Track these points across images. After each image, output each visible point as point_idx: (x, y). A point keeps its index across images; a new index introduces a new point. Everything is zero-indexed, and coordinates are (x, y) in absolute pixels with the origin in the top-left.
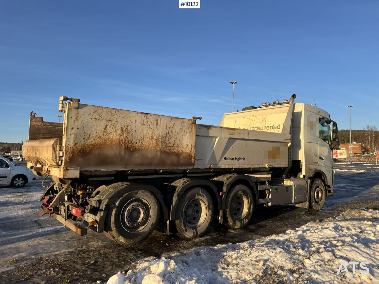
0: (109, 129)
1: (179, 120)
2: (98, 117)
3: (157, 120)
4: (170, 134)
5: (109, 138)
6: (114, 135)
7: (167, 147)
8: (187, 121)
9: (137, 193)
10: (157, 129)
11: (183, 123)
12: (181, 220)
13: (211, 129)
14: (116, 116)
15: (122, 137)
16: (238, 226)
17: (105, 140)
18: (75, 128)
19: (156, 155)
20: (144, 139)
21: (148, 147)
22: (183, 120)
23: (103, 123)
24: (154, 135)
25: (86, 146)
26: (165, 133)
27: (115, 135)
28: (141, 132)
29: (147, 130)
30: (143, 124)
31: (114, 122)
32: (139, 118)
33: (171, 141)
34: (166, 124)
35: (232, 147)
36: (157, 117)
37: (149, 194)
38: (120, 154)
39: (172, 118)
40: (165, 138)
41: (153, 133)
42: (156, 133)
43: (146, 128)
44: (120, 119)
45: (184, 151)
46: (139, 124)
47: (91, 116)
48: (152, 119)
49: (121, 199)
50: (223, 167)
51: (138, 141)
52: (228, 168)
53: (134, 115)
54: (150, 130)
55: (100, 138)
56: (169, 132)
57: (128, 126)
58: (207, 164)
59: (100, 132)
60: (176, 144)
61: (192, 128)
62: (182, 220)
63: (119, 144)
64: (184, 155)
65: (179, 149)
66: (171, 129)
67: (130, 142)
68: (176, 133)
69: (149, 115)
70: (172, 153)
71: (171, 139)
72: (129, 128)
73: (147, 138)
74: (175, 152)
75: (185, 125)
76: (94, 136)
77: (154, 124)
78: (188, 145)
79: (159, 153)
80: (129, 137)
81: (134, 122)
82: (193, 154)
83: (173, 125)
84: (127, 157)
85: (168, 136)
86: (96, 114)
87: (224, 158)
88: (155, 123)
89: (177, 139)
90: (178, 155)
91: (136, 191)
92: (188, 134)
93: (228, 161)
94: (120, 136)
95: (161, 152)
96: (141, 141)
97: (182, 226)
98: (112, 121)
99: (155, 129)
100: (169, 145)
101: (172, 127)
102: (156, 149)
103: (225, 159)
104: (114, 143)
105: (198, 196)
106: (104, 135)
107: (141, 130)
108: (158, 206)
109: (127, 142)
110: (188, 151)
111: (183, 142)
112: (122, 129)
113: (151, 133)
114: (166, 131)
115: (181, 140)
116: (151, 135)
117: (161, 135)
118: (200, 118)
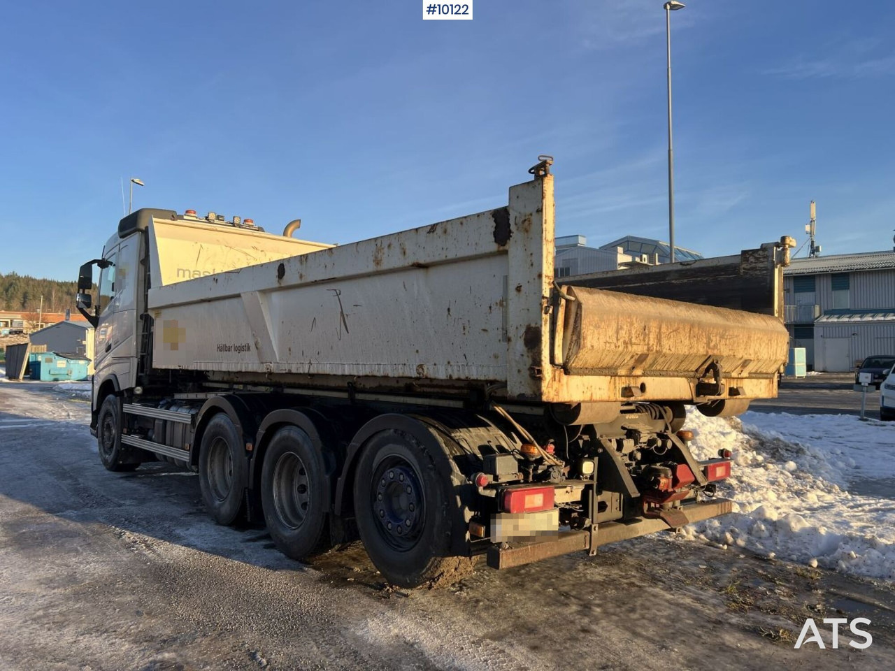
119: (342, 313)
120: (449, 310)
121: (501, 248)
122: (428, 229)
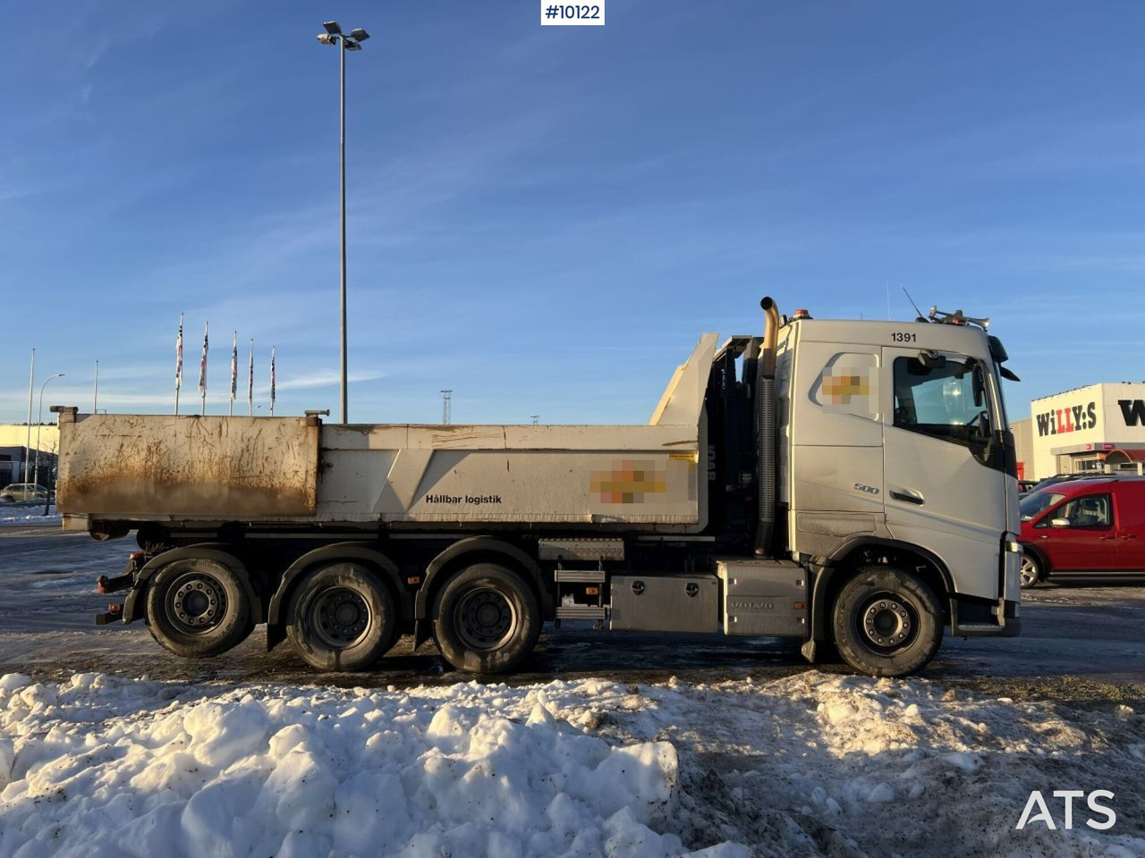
0: (127, 451)
1: (273, 421)
2: (107, 432)
3: (221, 427)
4: (252, 451)
5: (127, 465)
6: (136, 461)
7: (244, 478)
8: (294, 421)
9: (194, 564)
10: (220, 442)
11: (282, 428)
12: (297, 626)
13: (375, 433)
14: (138, 428)
15: (150, 463)
16: (471, 665)
17: (120, 469)
18: (72, 453)
19: (220, 493)
20: (192, 463)
21: (203, 479)
22: (283, 420)
23: (116, 441)
24: (213, 455)
25: (90, 481)
26: (239, 450)
27: (137, 459)
28: (188, 451)
29: (199, 447)
30: (190, 437)
31: (135, 438)
32: (182, 427)
33: (254, 465)
34: (240, 433)
35: (453, 470)
36: (219, 420)
37: (219, 567)
38: (147, 492)
39: (256, 418)
40: (240, 460)
41: (211, 453)
42: (219, 451)
43: (197, 444)
44: (146, 432)
45: (288, 484)
46: (182, 438)
47: (95, 432)
48: (209, 426)
49: (164, 571)
50: (422, 519)
51: (180, 469)
52: (439, 520)
53: (173, 421)
54: (206, 448)
55: (111, 465)
56: (247, 447)
57: (160, 442)
58: (371, 511)
59: (111, 455)
60: (267, 471)
61: (306, 436)
62: (300, 627)
63: (145, 474)
64: (288, 494)
65: (276, 482)
66: (252, 441)
67: (165, 471)
68: (266, 448)
69: (202, 419)
70: (259, 489)
71: (254, 462)
72: (162, 446)
73: (200, 462)
74: (263, 488)
75: (289, 431)
76: (102, 463)
77: (214, 435)
78: (296, 472)
79: (226, 491)
80: (163, 463)
81: (172, 433)
82: (312, 492)
83: (257, 433)
84: (159, 497)
85: (246, 455)
86: (103, 427)
87: (428, 499)
88: (216, 432)
89: (269, 459)
90: (272, 492)
91: (195, 560)
92: (296, 449)
93: (440, 505)
94: (146, 462)
95: (231, 488)
96: (187, 468)
97: (300, 641)
98: (131, 437)
99: (217, 445)
100: (251, 473)
101: (255, 437)
102: (220, 482)
103: (431, 499)
104: (136, 474)
105: (344, 581)
106: (119, 460)
107: (186, 448)
108: (240, 592)
109: (159, 470)
110: (298, 485)
111: (284, 467)
112: (149, 448)
113: (207, 452)
114: (241, 445)
115: (279, 463)
116: (207, 457)
117: (229, 454)
118: (327, 413)
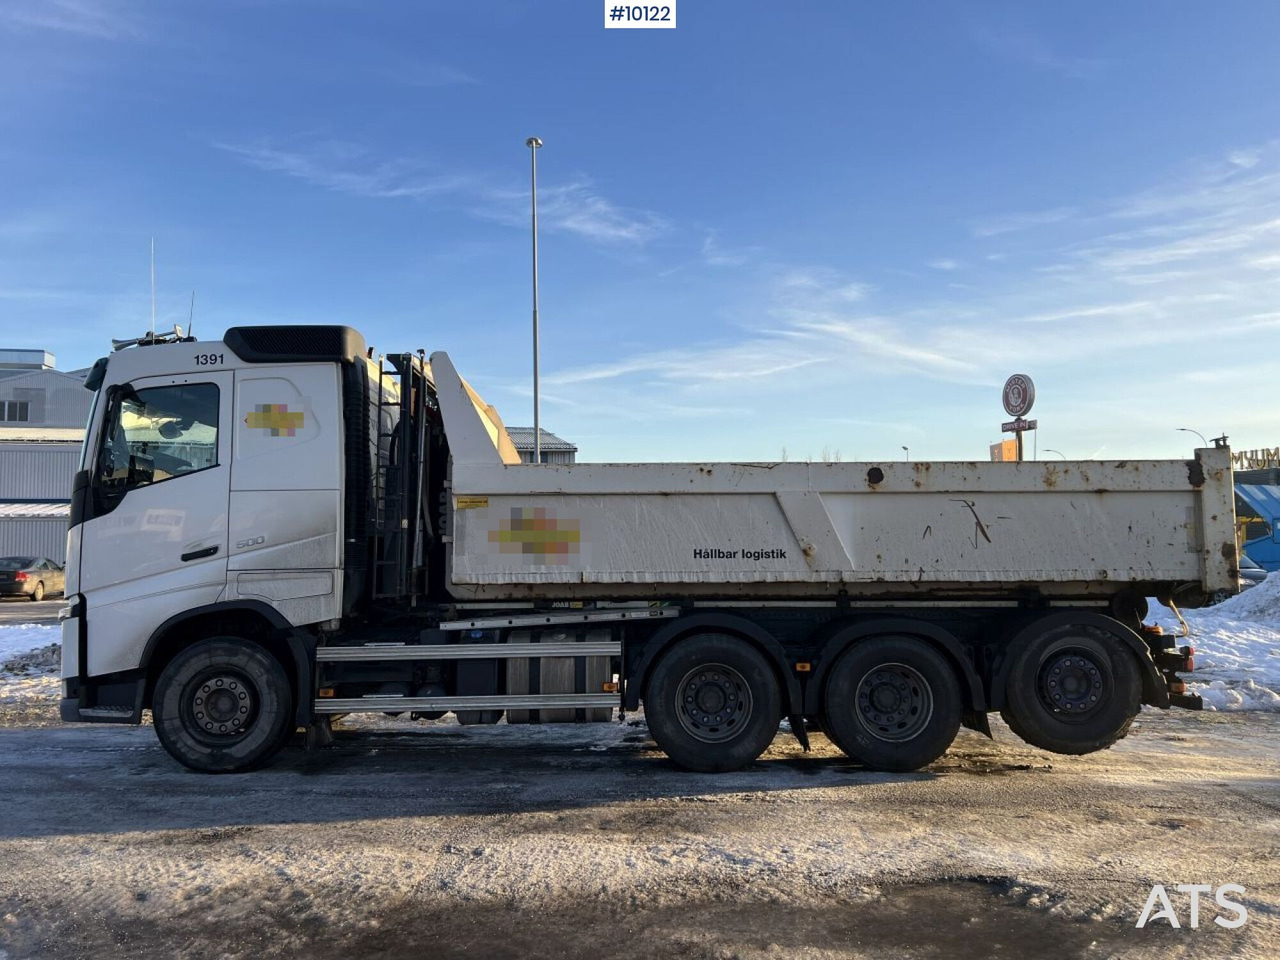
119: (979, 524)
120: (1130, 528)
121: (1196, 489)
122: (1117, 464)
